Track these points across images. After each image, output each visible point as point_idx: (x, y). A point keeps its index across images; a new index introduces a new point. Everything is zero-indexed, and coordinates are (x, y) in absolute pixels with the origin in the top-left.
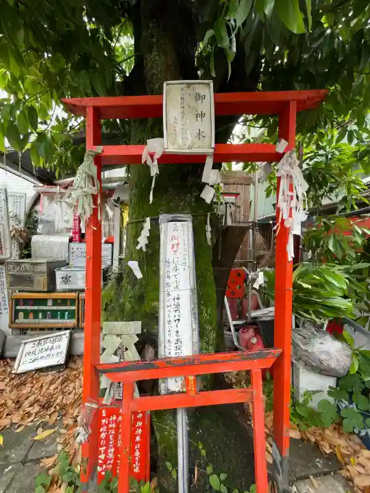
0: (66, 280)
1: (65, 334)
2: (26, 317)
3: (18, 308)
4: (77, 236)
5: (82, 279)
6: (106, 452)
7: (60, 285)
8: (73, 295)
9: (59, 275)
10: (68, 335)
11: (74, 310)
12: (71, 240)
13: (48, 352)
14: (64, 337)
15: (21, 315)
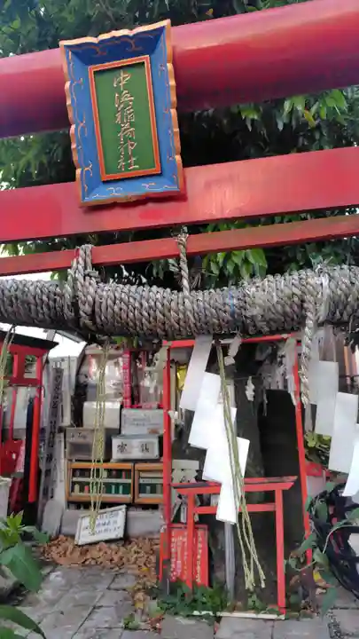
0: (122, 448)
1: (120, 509)
2: (82, 490)
3: (75, 479)
4: (128, 401)
5: (137, 447)
6: (176, 563)
7: (116, 455)
8: (129, 466)
9: (116, 442)
10: (124, 510)
11: (130, 484)
12: (122, 407)
13: (106, 526)
14: (120, 512)
15: (77, 487)
